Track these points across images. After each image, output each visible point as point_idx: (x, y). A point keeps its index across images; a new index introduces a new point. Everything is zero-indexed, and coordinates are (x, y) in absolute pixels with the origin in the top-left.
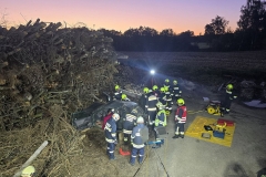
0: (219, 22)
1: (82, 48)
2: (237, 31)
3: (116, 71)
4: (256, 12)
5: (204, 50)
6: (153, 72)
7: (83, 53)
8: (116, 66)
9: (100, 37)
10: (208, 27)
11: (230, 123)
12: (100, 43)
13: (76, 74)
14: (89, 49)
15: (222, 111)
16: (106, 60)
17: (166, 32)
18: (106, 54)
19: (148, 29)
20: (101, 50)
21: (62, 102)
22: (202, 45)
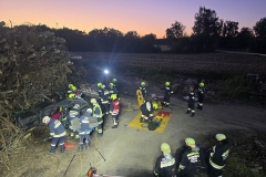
0: (177, 27)
1: (30, 48)
2: (193, 36)
3: (69, 70)
4: (206, 19)
5: (165, 52)
6: (106, 72)
7: (31, 53)
8: (69, 66)
9: (50, 38)
10: (168, 31)
11: (167, 114)
12: (51, 44)
13: (23, 74)
14: (38, 50)
15: (163, 104)
16: (58, 60)
17: (130, 34)
18: (58, 54)
19: (112, 30)
20: (53, 50)
21: (7, 102)
22: (164, 48)
